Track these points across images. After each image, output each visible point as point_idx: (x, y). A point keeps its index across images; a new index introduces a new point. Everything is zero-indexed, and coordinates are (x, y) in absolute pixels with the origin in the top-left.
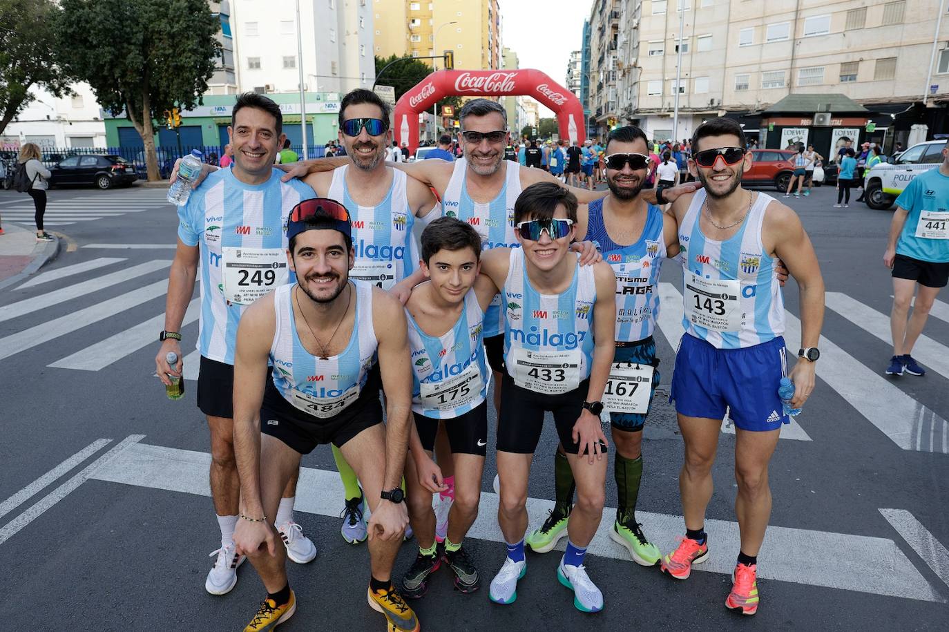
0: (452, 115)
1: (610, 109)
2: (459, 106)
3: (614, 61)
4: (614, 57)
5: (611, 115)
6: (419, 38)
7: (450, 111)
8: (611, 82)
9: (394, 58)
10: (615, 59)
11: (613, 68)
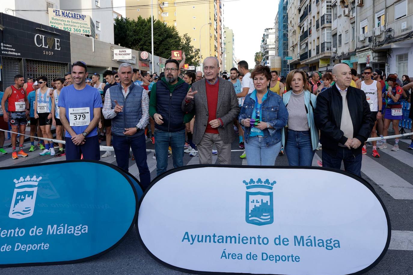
0: (180, 58)
1: (326, 49)
2: (191, 54)
3: (328, 6)
4: (327, 2)
5: (327, 55)
6: (167, 14)
7: (179, 56)
8: (326, 25)
9: (139, 18)
10: (329, 4)
11: (327, 12)
